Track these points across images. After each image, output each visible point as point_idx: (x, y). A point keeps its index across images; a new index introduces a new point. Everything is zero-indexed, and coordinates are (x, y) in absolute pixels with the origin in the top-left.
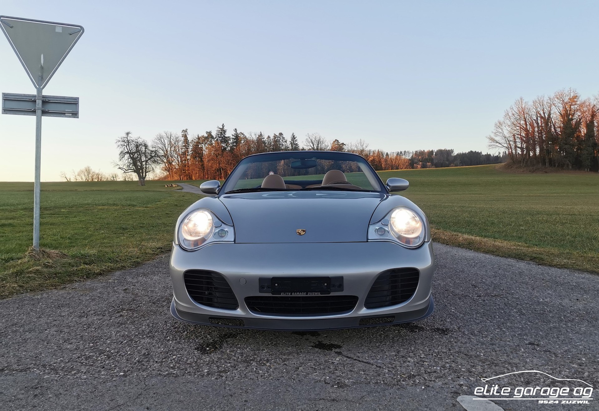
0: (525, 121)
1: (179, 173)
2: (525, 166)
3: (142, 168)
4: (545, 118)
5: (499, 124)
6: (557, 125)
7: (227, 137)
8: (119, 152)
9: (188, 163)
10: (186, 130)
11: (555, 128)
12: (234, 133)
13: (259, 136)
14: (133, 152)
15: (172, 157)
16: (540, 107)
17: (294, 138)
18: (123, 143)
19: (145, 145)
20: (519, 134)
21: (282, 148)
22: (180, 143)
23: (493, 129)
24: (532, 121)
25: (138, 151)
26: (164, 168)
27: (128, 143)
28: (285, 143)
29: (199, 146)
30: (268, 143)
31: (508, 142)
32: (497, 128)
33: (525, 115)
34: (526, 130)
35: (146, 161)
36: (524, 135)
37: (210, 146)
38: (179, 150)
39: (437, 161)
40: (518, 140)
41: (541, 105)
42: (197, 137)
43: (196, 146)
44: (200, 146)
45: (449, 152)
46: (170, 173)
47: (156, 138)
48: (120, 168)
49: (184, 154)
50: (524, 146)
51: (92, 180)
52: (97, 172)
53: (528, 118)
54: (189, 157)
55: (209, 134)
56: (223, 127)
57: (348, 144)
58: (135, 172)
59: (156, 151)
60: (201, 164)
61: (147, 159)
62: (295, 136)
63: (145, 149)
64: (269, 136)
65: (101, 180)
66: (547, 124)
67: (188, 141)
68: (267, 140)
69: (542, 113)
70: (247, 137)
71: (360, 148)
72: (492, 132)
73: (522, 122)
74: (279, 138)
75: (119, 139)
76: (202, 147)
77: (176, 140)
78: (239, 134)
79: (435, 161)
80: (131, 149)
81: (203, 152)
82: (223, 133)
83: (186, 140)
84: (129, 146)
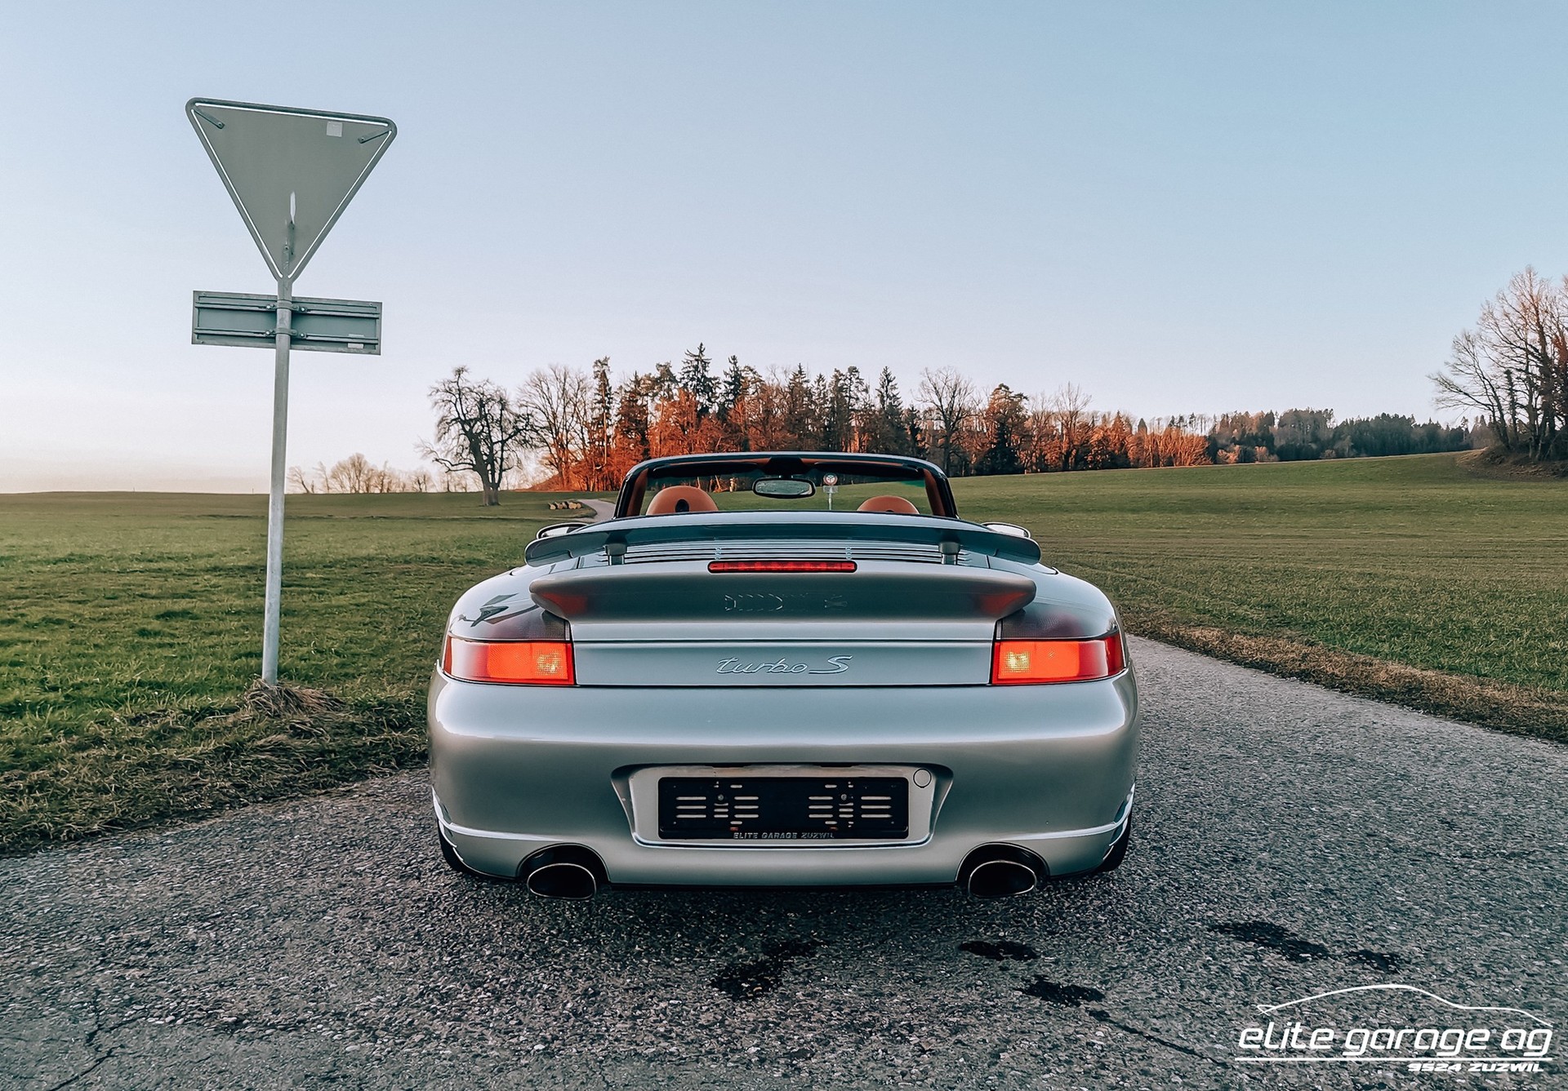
1: (584, 473)
2: (1539, 459)
3: (492, 459)
5: (1464, 342)
7: (710, 380)
8: (437, 420)
9: (609, 446)
10: (606, 360)
12: (729, 367)
13: (795, 376)
14: (471, 420)
15: (567, 431)
17: (887, 380)
18: (446, 396)
19: (501, 399)
20: (1524, 368)
21: (856, 406)
22: (589, 394)
25: (483, 417)
26: (546, 459)
27: (459, 395)
28: (864, 393)
29: (637, 400)
30: (819, 394)
31: (1490, 392)
32: (1459, 351)
35: (504, 442)
36: (1536, 372)
37: (666, 403)
38: (585, 413)
39: (1282, 443)
40: (1519, 386)
42: (633, 379)
43: (629, 401)
44: (639, 403)
45: (1319, 418)
46: (561, 473)
47: (528, 380)
48: (437, 460)
49: (599, 421)
50: (1539, 402)
51: (368, 489)
52: (380, 468)
54: (610, 431)
55: (666, 374)
56: (701, 352)
58: (475, 469)
59: (528, 415)
60: (642, 447)
61: (505, 437)
62: (892, 376)
63: (502, 409)
64: (821, 376)
65: (388, 489)
67: (610, 389)
68: (816, 386)
70: (763, 379)
71: (1068, 407)
74: (848, 382)
75: (436, 385)
76: (645, 406)
77: (579, 386)
78: (743, 371)
79: (1278, 443)
80: (465, 412)
81: (648, 418)
82: (700, 367)
83: (605, 387)
84: (461, 405)
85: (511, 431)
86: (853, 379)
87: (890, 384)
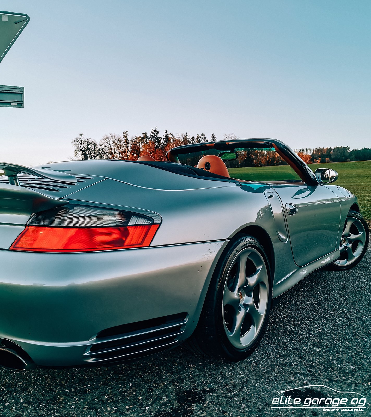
7: (159, 138)
8: (75, 150)
9: (128, 159)
10: (127, 132)
12: (165, 134)
13: (185, 137)
15: (115, 154)
18: (77, 143)
19: (94, 144)
22: (122, 142)
25: (88, 149)
27: (81, 142)
28: (206, 142)
30: (193, 142)
35: (95, 157)
37: (145, 145)
38: (121, 148)
39: (334, 157)
42: (135, 138)
43: (134, 144)
44: (137, 145)
45: (345, 149)
47: (103, 138)
49: (125, 151)
54: (128, 154)
55: (145, 135)
56: (156, 129)
59: (103, 148)
62: (215, 136)
63: (94, 147)
64: (193, 137)
68: (192, 140)
70: (175, 137)
74: (201, 138)
75: (74, 139)
76: (139, 146)
77: (119, 140)
78: (169, 135)
79: (333, 157)
80: (83, 148)
81: (140, 150)
82: (156, 134)
83: (127, 140)
84: (82, 145)
85: (97, 154)
86: (203, 137)
87: (214, 139)
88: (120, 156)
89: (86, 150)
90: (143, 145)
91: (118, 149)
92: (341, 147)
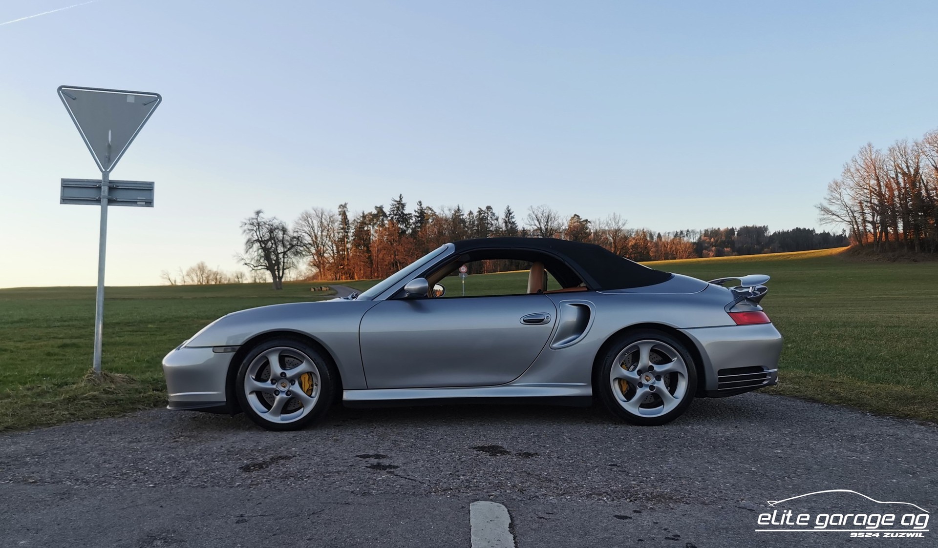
0: (878, 180)
1: (333, 270)
2: (880, 252)
3: (278, 263)
4: (910, 175)
5: (834, 186)
6: (931, 185)
7: (406, 215)
8: (245, 240)
9: (348, 254)
10: (346, 204)
11: (927, 191)
12: (417, 207)
13: (456, 212)
14: (265, 240)
15: (324, 246)
16: (901, 158)
17: (509, 213)
18: (250, 227)
19: (283, 228)
20: (869, 200)
21: (491, 229)
22: (336, 224)
23: (826, 193)
24: (889, 180)
26: (311, 262)
27: (258, 226)
28: (496, 221)
29: (364, 227)
30: (470, 222)
31: (851, 214)
32: (832, 191)
33: (877, 171)
34: (880, 194)
35: (285, 253)
36: (876, 202)
37: (381, 229)
38: (334, 235)
39: (740, 245)
40: (867, 210)
41: (903, 154)
42: (361, 215)
43: (359, 228)
44: (366, 229)
45: (761, 230)
46: (320, 270)
47: (301, 217)
48: (246, 264)
49: (342, 240)
50: (878, 218)
51: (208, 282)
52: (215, 270)
53: (882, 175)
54: (349, 246)
55: (380, 210)
56: (401, 199)
57: (594, 220)
58: (268, 269)
59: (298, 237)
60: (367, 255)
61: (285, 250)
62: (512, 211)
63: (283, 234)
64: (471, 212)
65: (220, 282)
66: (913, 184)
67: (348, 221)
68: (468, 217)
69: (904, 166)
70: (437, 214)
71: (614, 226)
72: (825, 198)
73: (873, 182)
74: (486, 215)
75: (245, 221)
76: (369, 230)
77: (330, 219)
78: (426, 209)
79: (737, 246)
80: (262, 236)
81: (371, 237)
82: (400, 207)
83: (345, 220)
84: (259, 232)
85: (289, 247)
86: (489, 213)
87: (511, 215)
88: (333, 250)
89: (268, 241)
90: (377, 228)
91: (328, 237)
92: (753, 227)
